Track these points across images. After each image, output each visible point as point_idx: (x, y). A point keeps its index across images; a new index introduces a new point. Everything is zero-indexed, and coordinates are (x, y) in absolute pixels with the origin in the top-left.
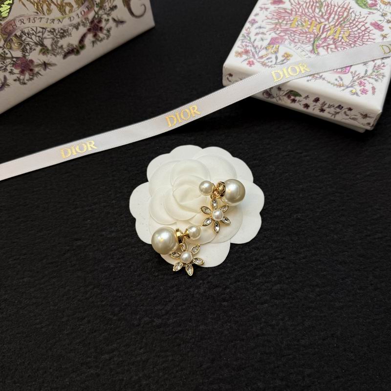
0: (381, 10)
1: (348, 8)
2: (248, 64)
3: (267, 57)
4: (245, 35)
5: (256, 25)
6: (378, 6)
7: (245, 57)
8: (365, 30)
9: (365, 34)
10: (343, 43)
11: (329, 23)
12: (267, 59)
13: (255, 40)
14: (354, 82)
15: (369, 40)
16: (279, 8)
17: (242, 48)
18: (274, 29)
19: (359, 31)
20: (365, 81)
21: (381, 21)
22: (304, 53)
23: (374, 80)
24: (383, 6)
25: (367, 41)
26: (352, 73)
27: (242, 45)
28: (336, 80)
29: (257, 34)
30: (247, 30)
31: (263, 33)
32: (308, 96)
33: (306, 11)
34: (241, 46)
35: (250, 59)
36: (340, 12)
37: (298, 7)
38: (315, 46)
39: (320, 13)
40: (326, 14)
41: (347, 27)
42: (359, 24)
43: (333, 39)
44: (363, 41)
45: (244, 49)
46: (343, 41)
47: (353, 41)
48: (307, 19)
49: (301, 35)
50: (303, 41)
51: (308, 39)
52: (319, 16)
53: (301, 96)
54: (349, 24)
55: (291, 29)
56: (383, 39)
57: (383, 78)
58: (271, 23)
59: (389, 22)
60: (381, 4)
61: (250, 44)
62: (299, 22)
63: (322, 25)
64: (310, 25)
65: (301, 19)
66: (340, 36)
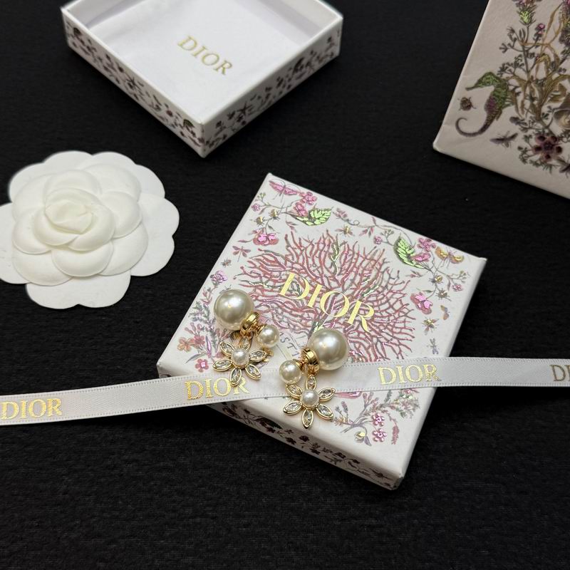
0: (433, 270)
1: (381, 261)
4: (202, 304)
5: (222, 287)
6: (431, 259)
7: (194, 351)
8: (399, 310)
9: (399, 317)
10: (359, 333)
11: (344, 291)
14: (365, 414)
15: (403, 331)
16: (265, 251)
17: (191, 332)
19: (390, 311)
20: (385, 415)
21: (430, 292)
23: (399, 413)
24: (438, 260)
25: (400, 333)
26: (364, 396)
27: (193, 326)
28: (338, 409)
30: (205, 295)
32: (290, 431)
33: (310, 261)
34: (191, 329)
35: (202, 355)
36: (364, 268)
37: (298, 251)
39: (332, 270)
40: (341, 271)
41: (372, 302)
42: (392, 297)
43: (346, 324)
44: (393, 332)
45: (196, 335)
46: (360, 329)
47: (377, 330)
48: (308, 278)
49: (294, 313)
50: (295, 326)
51: (304, 321)
52: (328, 274)
53: (280, 428)
54: (377, 296)
55: (279, 297)
56: (427, 330)
57: (414, 410)
58: (248, 282)
59: (443, 295)
60: (436, 256)
61: (207, 326)
62: (294, 284)
63: (331, 293)
64: (312, 292)
65: (298, 279)
66: (357, 318)
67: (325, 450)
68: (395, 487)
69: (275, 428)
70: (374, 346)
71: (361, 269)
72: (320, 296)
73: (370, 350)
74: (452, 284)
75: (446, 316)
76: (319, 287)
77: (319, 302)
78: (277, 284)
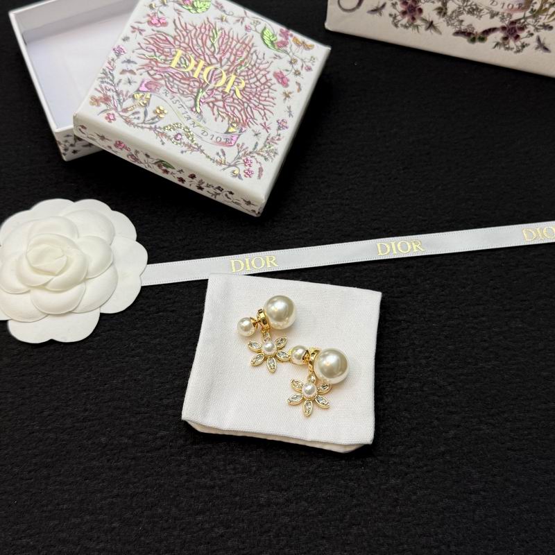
0: (291, 54)
1: (250, 45)
2: (106, 118)
3: (134, 111)
4: (107, 70)
5: (123, 57)
6: (289, 46)
7: (103, 106)
8: (264, 84)
9: (264, 88)
10: (234, 99)
11: (221, 66)
12: (133, 114)
13: (120, 81)
14: (239, 158)
15: (267, 99)
16: (158, 31)
17: (100, 92)
18: (148, 67)
19: (258, 84)
20: (253, 160)
21: (287, 70)
22: (182, 110)
23: (263, 158)
24: (294, 47)
25: (265, 100)
26: (238, 146)
27: (101, 88)
28: (218, 154)
29: (123, 72)
30: (110, 63)
31: (132, 72)
32: (182, 170)
33: (195, 42)
34: (100, 89)
35: (110, 110)
36: (238, 50)
37: (185, 33)
38: (198, 100)
39: (212, 49)
40: (219, 51)
41: (244, 76)
42: (259, 73)
43: (223, 92)
44: (260, 100)
45: (104, 94)
46: (235, 96)
47: (248, 98)
48: (193, 55)
49: (182, 81)
50: (183, 92)
51: (190, 88)
52: (209, 53)
53: (174, 168)
54: (247, 72)
55: (171, 69)
56: (285, 99)
57: (274, 156)
58: (144, 55)
59: (297, 73)
60: (293, 43)
61: (113, 88)
62: (182, 59)
63: (212, 68)
64: (196, 66)
65: (185, 55)
66: (233, 88)
67: (208, 186)
68: (259, 213)
69: (169, 170)
70: (245, 109)
71: (235, 50)
72: (203, 69)
73: (242, 112)
74: (304, 66)
75: (299, 90)
76: (202, 63)
77: (202, 74)
78: (168, 58)
